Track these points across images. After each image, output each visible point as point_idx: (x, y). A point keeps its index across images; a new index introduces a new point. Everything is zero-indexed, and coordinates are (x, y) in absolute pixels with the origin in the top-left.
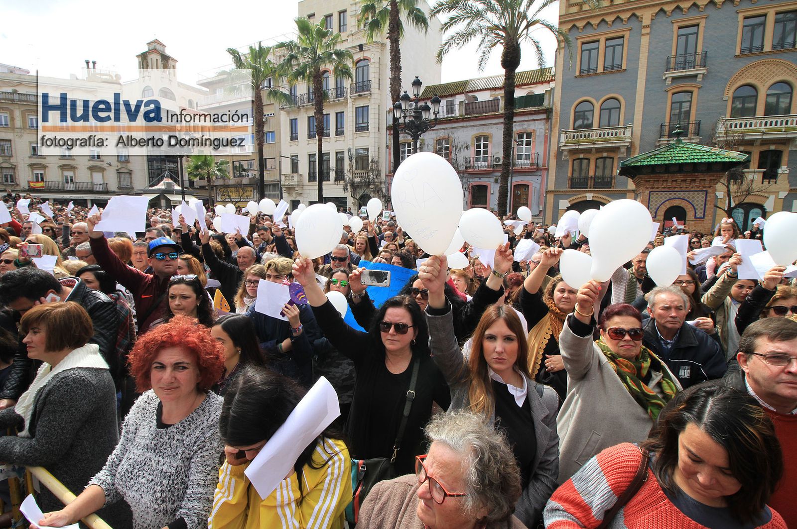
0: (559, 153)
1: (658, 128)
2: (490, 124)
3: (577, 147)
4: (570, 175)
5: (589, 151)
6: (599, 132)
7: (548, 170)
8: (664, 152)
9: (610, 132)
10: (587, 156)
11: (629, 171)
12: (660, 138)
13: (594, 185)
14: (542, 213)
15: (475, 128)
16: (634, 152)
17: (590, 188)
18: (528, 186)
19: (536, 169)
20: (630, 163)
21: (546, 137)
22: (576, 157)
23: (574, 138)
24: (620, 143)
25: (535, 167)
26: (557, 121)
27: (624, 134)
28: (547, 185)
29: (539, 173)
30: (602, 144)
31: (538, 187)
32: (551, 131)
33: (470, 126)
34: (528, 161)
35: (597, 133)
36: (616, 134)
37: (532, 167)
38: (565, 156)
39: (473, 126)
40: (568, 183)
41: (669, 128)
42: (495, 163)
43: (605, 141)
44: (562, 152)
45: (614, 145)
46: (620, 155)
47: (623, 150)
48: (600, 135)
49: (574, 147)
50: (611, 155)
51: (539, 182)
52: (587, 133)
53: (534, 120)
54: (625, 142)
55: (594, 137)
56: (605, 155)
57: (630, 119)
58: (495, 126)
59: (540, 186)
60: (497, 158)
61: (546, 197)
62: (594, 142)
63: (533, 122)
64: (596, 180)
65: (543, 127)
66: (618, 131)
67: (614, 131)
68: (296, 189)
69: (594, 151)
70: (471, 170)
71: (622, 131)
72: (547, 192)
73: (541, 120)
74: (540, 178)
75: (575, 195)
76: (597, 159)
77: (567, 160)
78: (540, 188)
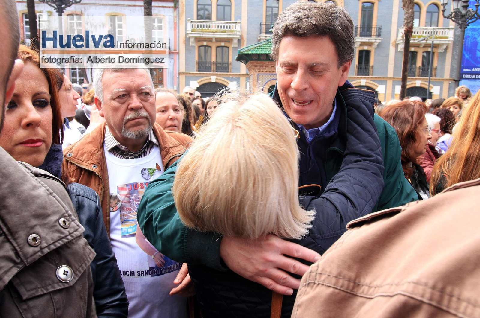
0: (187, 40)
1: (259, 25)
2: (123, 5)
3: (201, 36)
4: (196, 59)
5: (210, 40)
6: (217, 24)
7: (178, 53)
8: (265, 44)
9: (226, 25)
10: (209, 44)
11: (243, 58)
12: (260, 34)
13: (216, 69)
15: (108, 7)
16: (243, 43)
17: (214, 71)
20: (244, 52)
21: (175, 24)
22: (200, 44)
23: (198, 27)
24: (233, 35)
26: (183, 10)
27: (235, 28)
28: (179, 67)
29: (172, 56)
30: (220, 34)
31: (171, 69)
32: (179, 19)
33: (103, 5)
35: (216, 25)
36: (230, 28)
38: (192, 43)
39: (106, 5)
40: (196, 67)
41: (266, 26)
43: (222, 32)
44: (189, 38)
45: (229, 36)
46: (233, 46)
47: (236, 41)
48: (218, 27)
49: (198, 36)
50: (227, 45)
51: (172, 64)
52: (208, 24)
53: (163, 7)
54: (236, 35)
55: (214, 29)
56: (223, 44)
57: (239, 17)
58: (128, 8)
59: (173, 68)
61: (178, 78)
62: (214, 32)
63: (162, 9)
64: (218, 65)
65: (172, 14)
66: (231, 25)
67: (228, 25)
69: (214, 40)
71: (234, 25)
72: (179, 74)
73: (170, 7)
74: (172, 60)
75: (202, 77)
76: (217, 47)
77: (194, 47)
78: (173, 70)
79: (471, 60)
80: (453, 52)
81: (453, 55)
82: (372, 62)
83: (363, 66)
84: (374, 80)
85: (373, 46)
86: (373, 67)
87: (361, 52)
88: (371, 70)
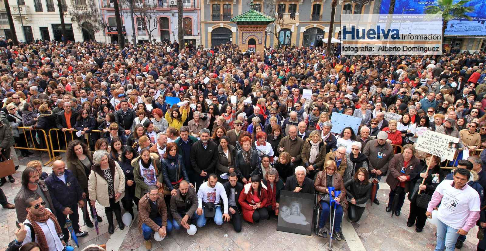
0: (205, 1)
4: (211, 13)
5: (219, 0)
7: (200, 9)
10: (219, 3)
14: (200, 34)
16: (240, 2)
17: (222, 20)
18: (191, 19)
19: (194, 9)
22: (213, 3)
25: (194, 8)
28: (201, 19)
29: (196, 11)
31: (196, 19)
34: (190, 4)
37: (192, 8)
38: (208, 2)
40: (211, 17)
42: (171, 5)
44: (207, 0)
46: (234, 4)
47: (235, 1)
50: (230, 3)
51: (196, 16)
56: (227, 3)
60: (172, 1)
61: (201, 25)
64: (224, 16)
68: (26, 17)
69: (222, 0)
70: (157, 8)
72: (201, 22)
74: (197, 14)
75: (215, 24)
76: (224, 5)
77: (209, 5)
78: (197, 20)
79: (385, 10)
80: (375, 5)
81: (375, 7)
82: (321, 13)
83: (316, 15)
84: (322, 24)
85: (323, 2)
86: (322, 15)
87: (315, 6)
88: (320, 17)
